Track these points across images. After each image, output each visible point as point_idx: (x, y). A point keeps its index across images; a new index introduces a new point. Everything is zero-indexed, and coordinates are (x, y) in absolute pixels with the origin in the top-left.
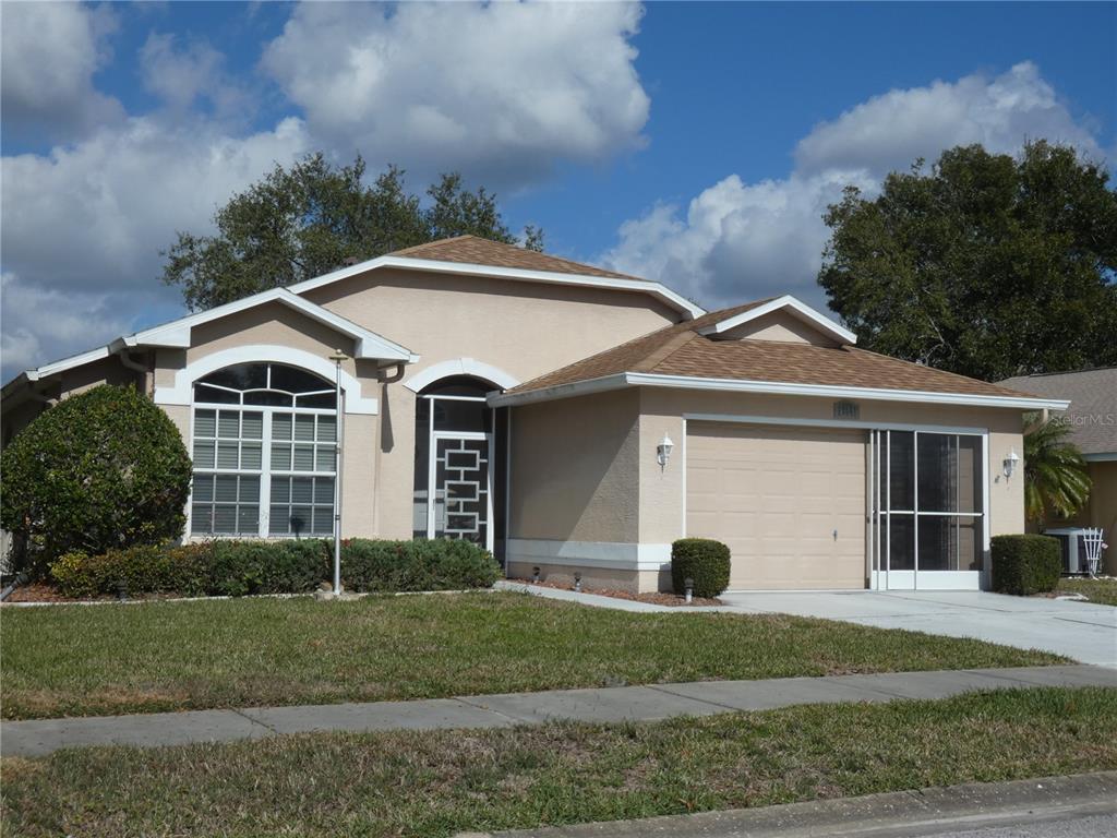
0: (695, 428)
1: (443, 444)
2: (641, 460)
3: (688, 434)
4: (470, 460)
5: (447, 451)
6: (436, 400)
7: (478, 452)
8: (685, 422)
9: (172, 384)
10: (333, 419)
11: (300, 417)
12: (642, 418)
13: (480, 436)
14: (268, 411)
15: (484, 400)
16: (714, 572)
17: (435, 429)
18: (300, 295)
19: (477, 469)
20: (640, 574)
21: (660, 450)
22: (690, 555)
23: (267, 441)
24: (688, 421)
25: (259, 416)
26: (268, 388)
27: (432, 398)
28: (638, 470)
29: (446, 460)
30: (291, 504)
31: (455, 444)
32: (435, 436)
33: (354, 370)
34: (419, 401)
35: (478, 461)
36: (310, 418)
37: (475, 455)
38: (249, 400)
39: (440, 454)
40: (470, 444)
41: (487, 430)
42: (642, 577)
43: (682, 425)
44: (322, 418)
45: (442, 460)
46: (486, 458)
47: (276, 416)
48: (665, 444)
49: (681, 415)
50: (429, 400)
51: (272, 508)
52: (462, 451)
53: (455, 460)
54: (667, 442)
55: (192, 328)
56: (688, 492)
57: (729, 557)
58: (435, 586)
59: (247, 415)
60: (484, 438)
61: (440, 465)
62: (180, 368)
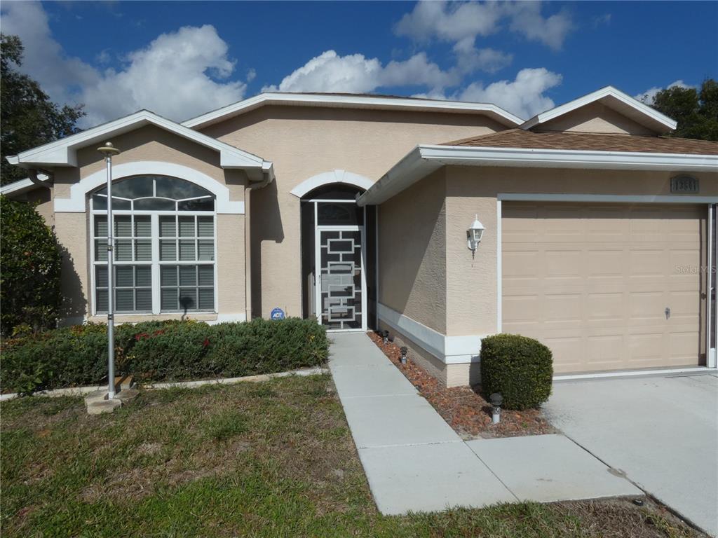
0: (511, 209)
1: (325, 236)
2: (448, 246)
3: (503, 216)
4: (346, 246)
5: (329, 240)
6: (319, 203)
7: (353, 240)
8: (499, 203)
9: (68, 195)
10: (210, 219)
11: (182, 219)
12: (449, 201)
13: (355, 228)
14: (155, 215)
15: (354, 201)
16: (531, 383)
17: (319, 224)
18: (191, 128)
19: (353, 252)
20: (449, 368)
21: (469, 234)
22: (500, 362)
23: (155, 238)
24: (504, 203)
25: (148, 218)
26: (155, 196)
27: (316, 201)
28: (445, 258)
29: (328, 246)
30: (178, 286)
31: (335, 234)
32: (319, 229)
33: (223, 178)
34: (303, 204)
35: (353, 246)
36: (191, 219)
37: (351, 242)
38: (138, 206)
39: (323, 242)
40: (346, 234)
41: (359, 223)
42: (450, 370)
43: (496, 207)
44: (201, 219)
45: (325, 246)
46: (360, 244)
47: (163, 219)
48: (475, 227)
49: (495, 196)
50: (313, 203)
51: (162, 291)
52: (341, 239)
53: (335, 246)
54: (477, 225)
55: (68, 147)
56: (503, 276)
57: (551, 362)
58: (248, 371)
59: (138, 218)
60: (358, 230)
61: (324, 251)
62: (74, 183)
